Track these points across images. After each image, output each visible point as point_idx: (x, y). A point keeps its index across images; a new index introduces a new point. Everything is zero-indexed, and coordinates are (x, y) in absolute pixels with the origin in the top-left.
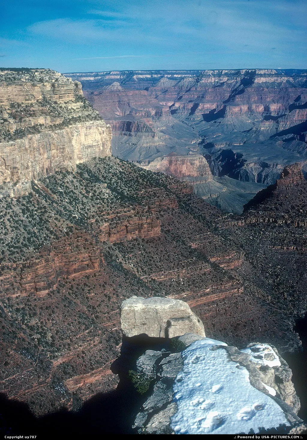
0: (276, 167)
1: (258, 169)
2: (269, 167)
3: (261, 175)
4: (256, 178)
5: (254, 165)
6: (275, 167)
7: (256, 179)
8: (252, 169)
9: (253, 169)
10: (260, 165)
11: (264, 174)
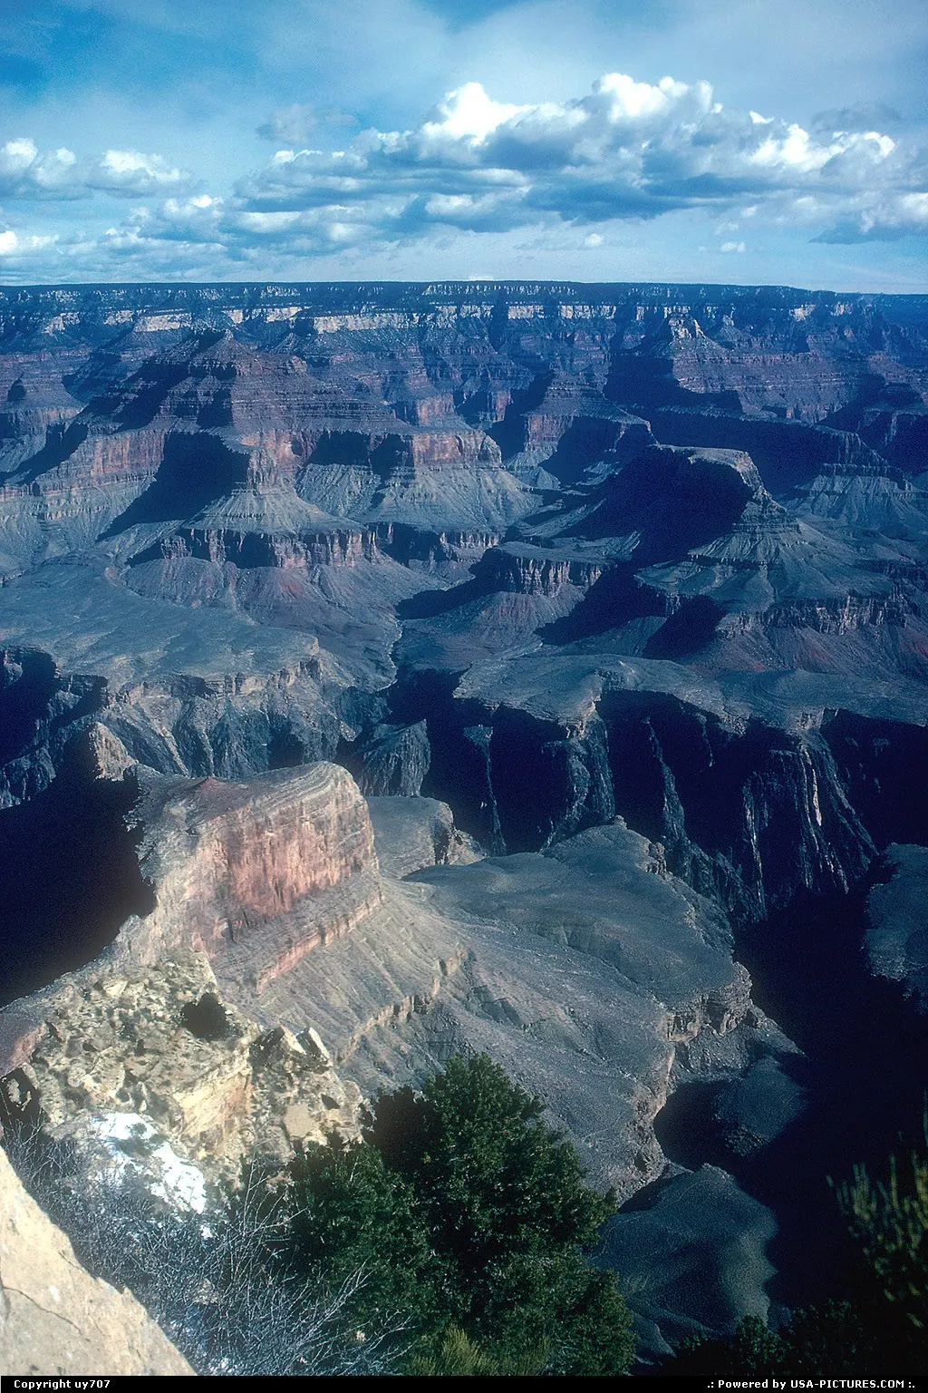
0: (238, 689)
1: (166, 706)
2: (210, 692)
3: (194, 733)
4: (173, 749)
5: (145, 694)
6: (234, 689)
7: (176, 753)
8: (143, 714)
9: (147, 711)
10: (166, 689)
11: (202, 726)
